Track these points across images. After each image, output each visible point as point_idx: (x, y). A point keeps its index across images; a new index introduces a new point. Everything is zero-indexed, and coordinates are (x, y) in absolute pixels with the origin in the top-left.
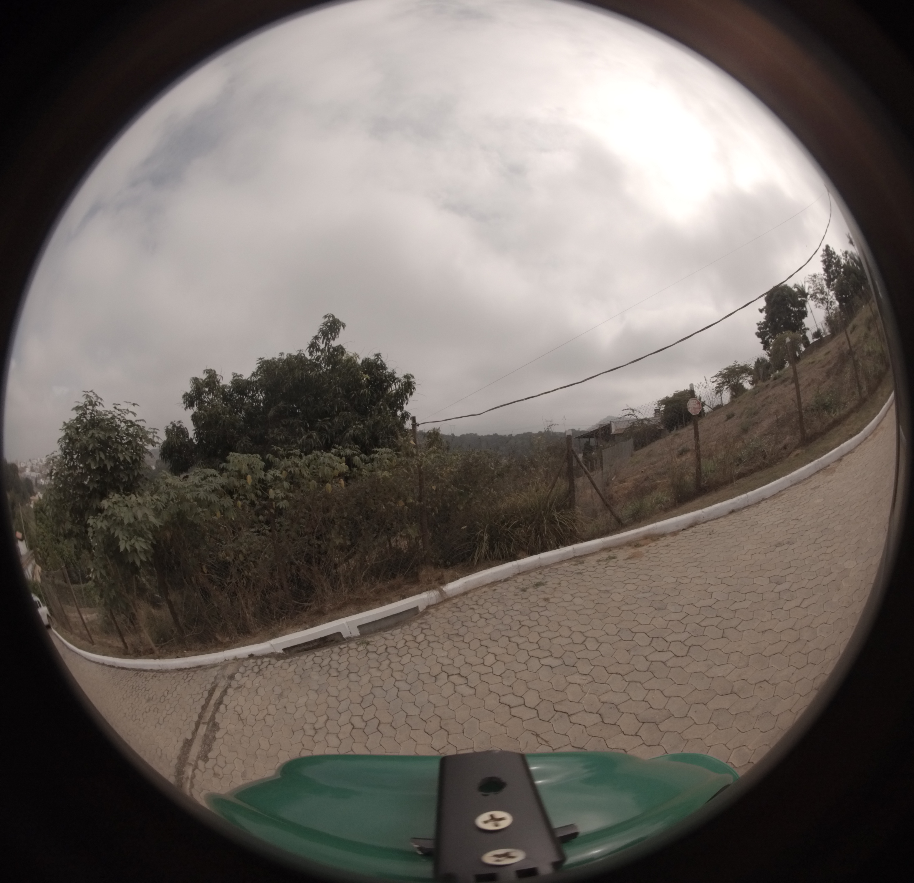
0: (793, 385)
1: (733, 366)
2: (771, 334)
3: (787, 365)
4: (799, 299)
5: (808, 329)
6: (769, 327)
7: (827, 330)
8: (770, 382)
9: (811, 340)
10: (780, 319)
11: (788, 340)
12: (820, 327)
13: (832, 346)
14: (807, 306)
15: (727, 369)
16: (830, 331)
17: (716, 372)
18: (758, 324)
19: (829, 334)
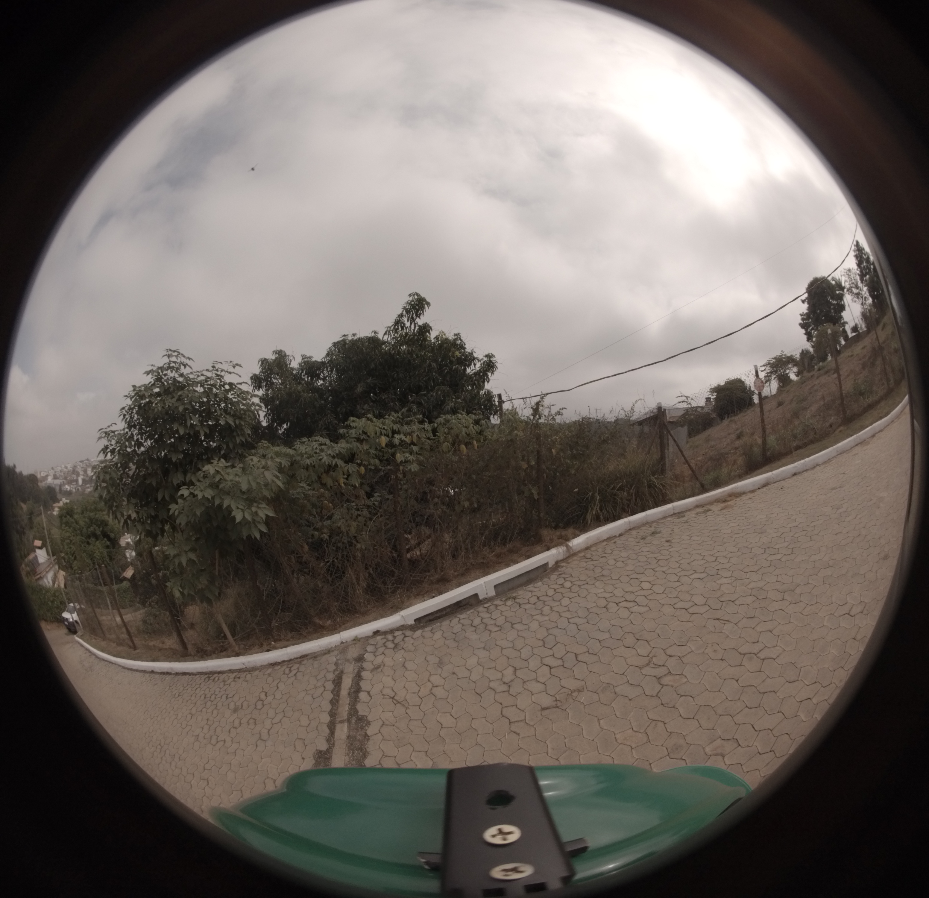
0: (836, 375)
1: (780, 356)
2: (813, 326)
3: (829, 358)
4: (838, 292)
5: (847, 323)
6: (812, 319)
7: (864, 326)
8: (815, 373)
9: (850, 335)
10: (821, 311)
11: (829, 331)
12: (857, 321)
13: (866, 342)
14: (845, 299)
15: (775, 358)
16: (866, 327)
17: (764, 362)
18: (801, 315)
19: (865, 329)
